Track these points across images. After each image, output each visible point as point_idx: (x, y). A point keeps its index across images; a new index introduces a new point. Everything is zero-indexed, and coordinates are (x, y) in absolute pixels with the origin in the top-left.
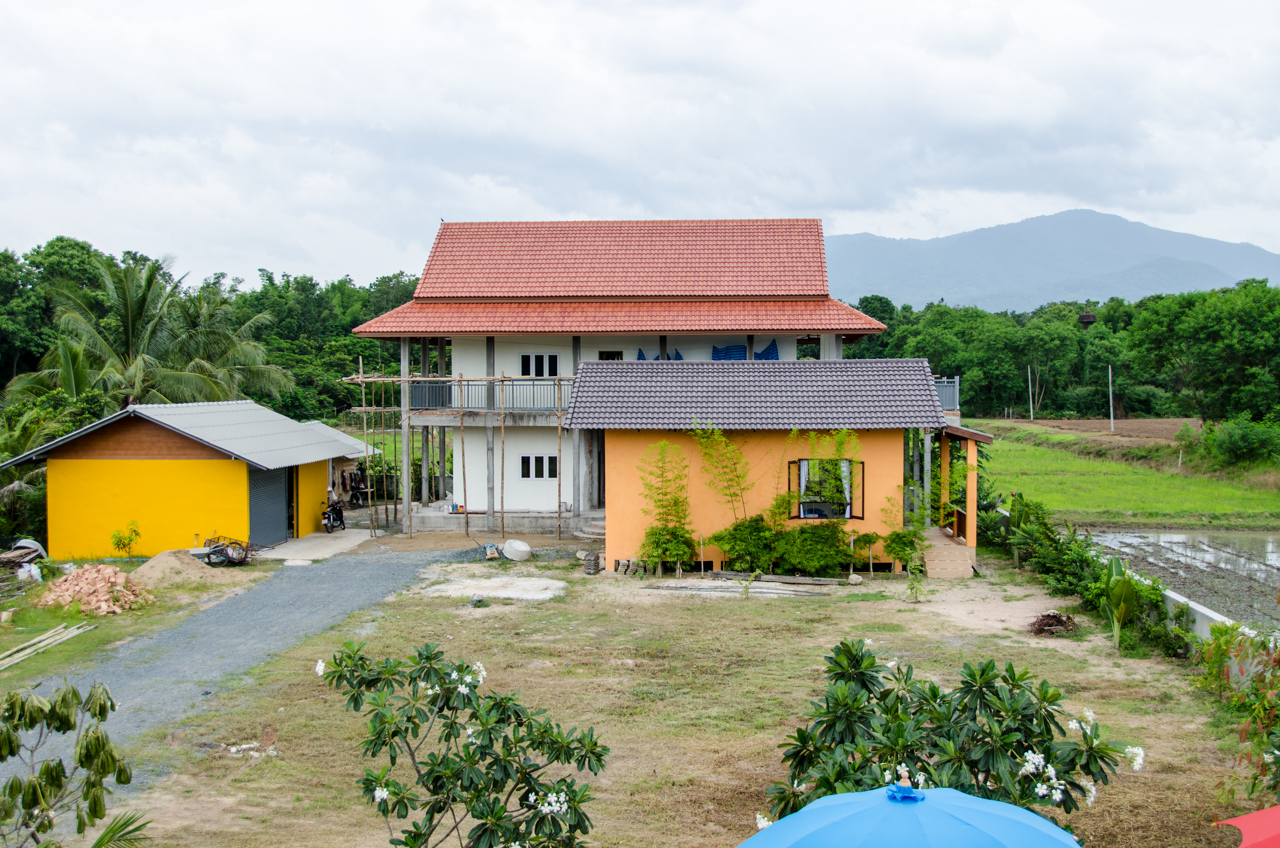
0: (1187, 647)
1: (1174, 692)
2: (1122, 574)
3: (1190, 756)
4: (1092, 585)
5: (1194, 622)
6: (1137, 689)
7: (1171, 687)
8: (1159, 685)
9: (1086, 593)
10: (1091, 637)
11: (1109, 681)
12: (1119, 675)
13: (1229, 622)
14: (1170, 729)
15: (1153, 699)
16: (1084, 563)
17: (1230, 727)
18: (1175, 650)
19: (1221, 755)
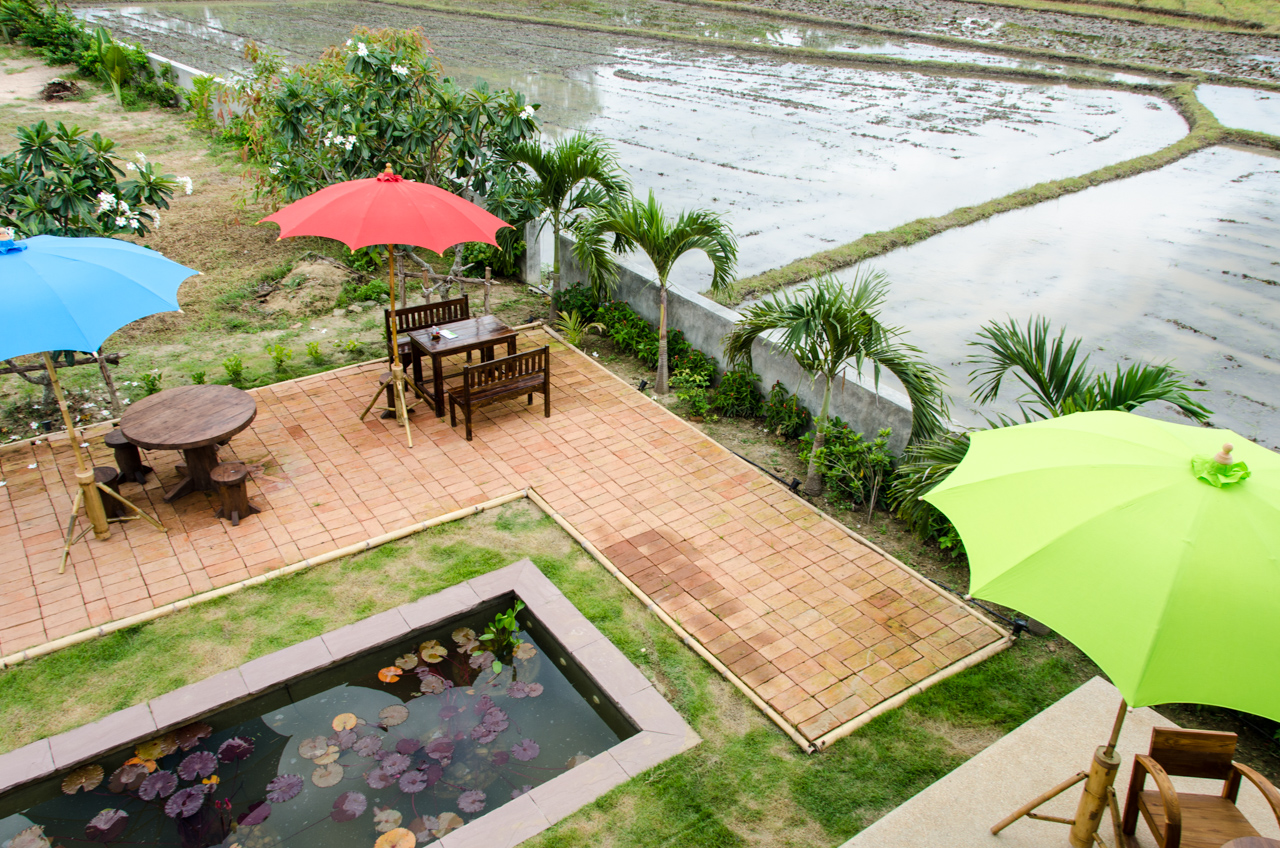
0: (176, 98)
1: (176, 134)
2: (109, 41)
3: (202, 181)
4: (85, 54)
5: (177, 77)
6: (147, 136)
7: (172, 131)
8: (163, 130)
9: (81, 61)
10: (96, 98)
11: (123, 132)
12: (129, 126)
13: (206, 75)
14: (181, 163)
15: (162, 142)
16: (72, 34)
17: (224, 155)
18: (168, 101)
19: (224, 177)
